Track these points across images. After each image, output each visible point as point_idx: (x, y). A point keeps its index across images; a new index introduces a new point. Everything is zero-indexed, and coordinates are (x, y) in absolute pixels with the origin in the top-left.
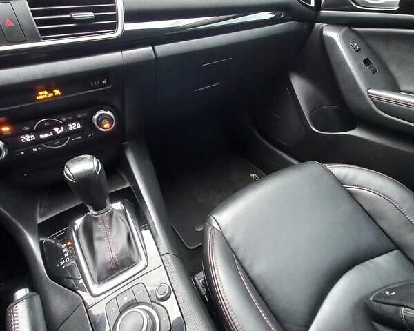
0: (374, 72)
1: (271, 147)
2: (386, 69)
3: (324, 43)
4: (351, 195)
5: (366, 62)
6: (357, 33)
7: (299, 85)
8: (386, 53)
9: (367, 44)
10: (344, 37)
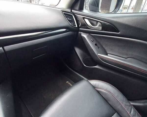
0: (99, 48)
4: (98, 92)
5: (96, 45)
6: (92, 36)
9: (95, 39)
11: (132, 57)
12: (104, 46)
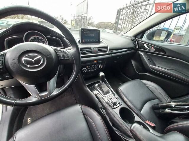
0: (150, 62)
1: (125, 76)
2: (152, 61)
3: (140, 55)
4: (147, 87)
5: (149, 59)
6: (146, 54)
7: (133, 62)
8: (153, 59)
9: (149, 56)
10: (144, 54)
11: (174, 69)
12: (154, 61)
